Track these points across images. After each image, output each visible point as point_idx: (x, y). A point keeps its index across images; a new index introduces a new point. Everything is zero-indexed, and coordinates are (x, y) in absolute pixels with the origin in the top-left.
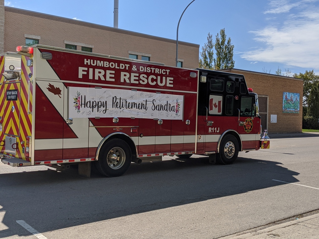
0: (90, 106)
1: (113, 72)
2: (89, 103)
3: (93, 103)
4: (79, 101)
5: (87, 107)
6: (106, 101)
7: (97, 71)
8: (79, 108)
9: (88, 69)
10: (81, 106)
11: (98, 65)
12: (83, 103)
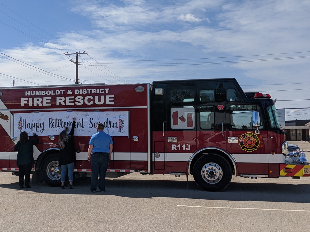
0: (30, 127)
1: (50, 98)
2: (29, 125)
3: (32, 124)
4: (21, 124)
5: (28, 128)
6: (43, 123)
7: (35, 99)
8: (22, 129)
9: (29, 99)
10: (23, 127)
11: (36, 95)
12: (24, 125)
